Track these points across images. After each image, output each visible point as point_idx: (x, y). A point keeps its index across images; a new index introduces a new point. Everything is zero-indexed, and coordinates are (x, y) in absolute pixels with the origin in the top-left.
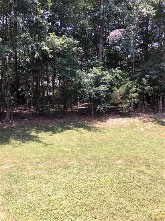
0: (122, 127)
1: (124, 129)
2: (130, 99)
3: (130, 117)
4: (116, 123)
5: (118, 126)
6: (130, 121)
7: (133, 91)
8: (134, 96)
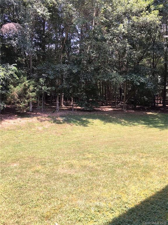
0: (20, 128)
1: (22, 129)
2: (27, 99)
3: (28, 117)
4: (12, 123)
5: (15, 127)
6: (28, 121)
7: (31, 90)
8: (32, 95)
